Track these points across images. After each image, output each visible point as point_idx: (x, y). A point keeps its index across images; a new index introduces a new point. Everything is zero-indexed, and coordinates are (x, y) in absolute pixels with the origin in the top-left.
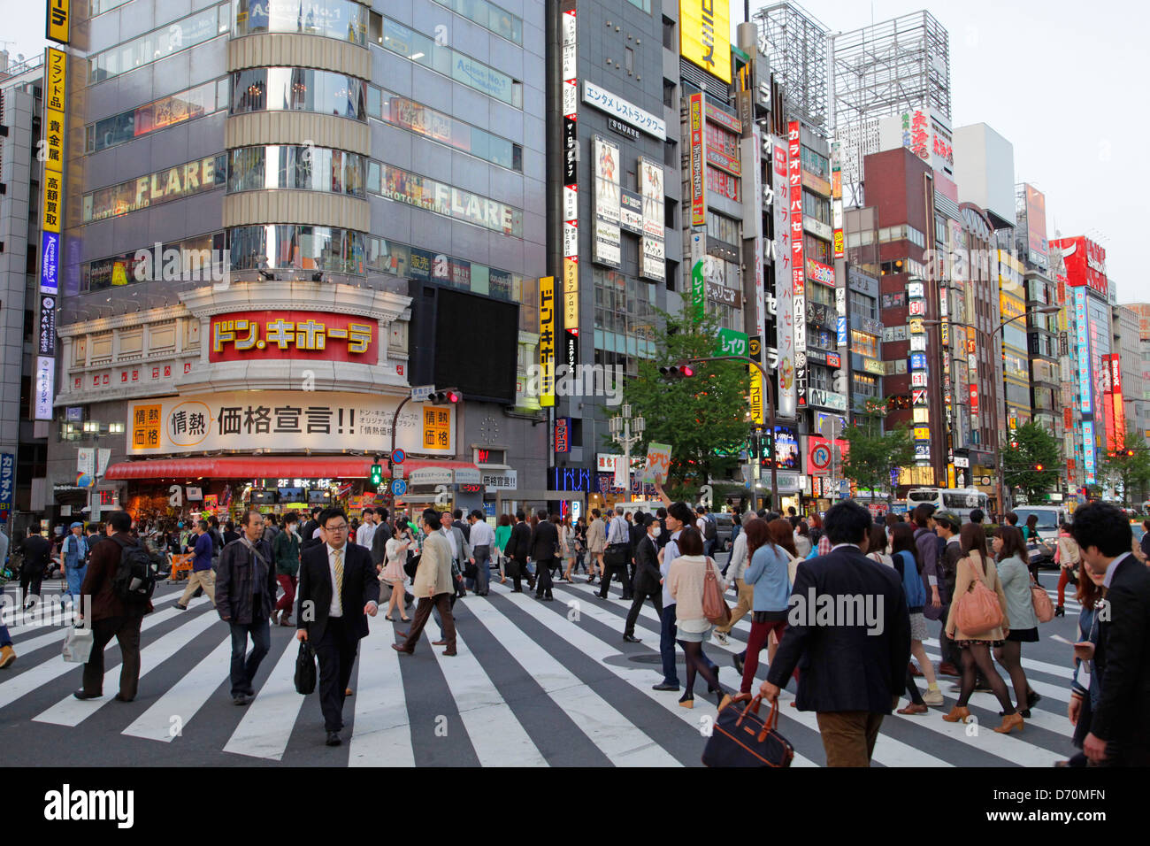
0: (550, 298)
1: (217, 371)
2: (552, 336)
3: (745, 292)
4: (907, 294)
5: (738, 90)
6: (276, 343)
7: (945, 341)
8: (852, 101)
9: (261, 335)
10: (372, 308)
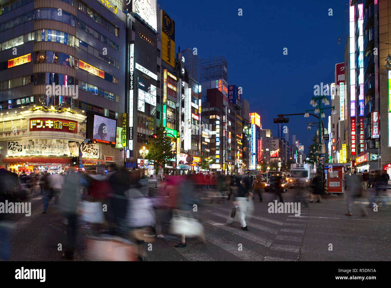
0: (125, 119)
1: (32, 134)
2: (126, 128)
3: (176, 120)
4: (216, 123)
5: (176, 69)
6: (48, 127)
8: (205, 76)
9: (44, 124)
10: (75, 119)
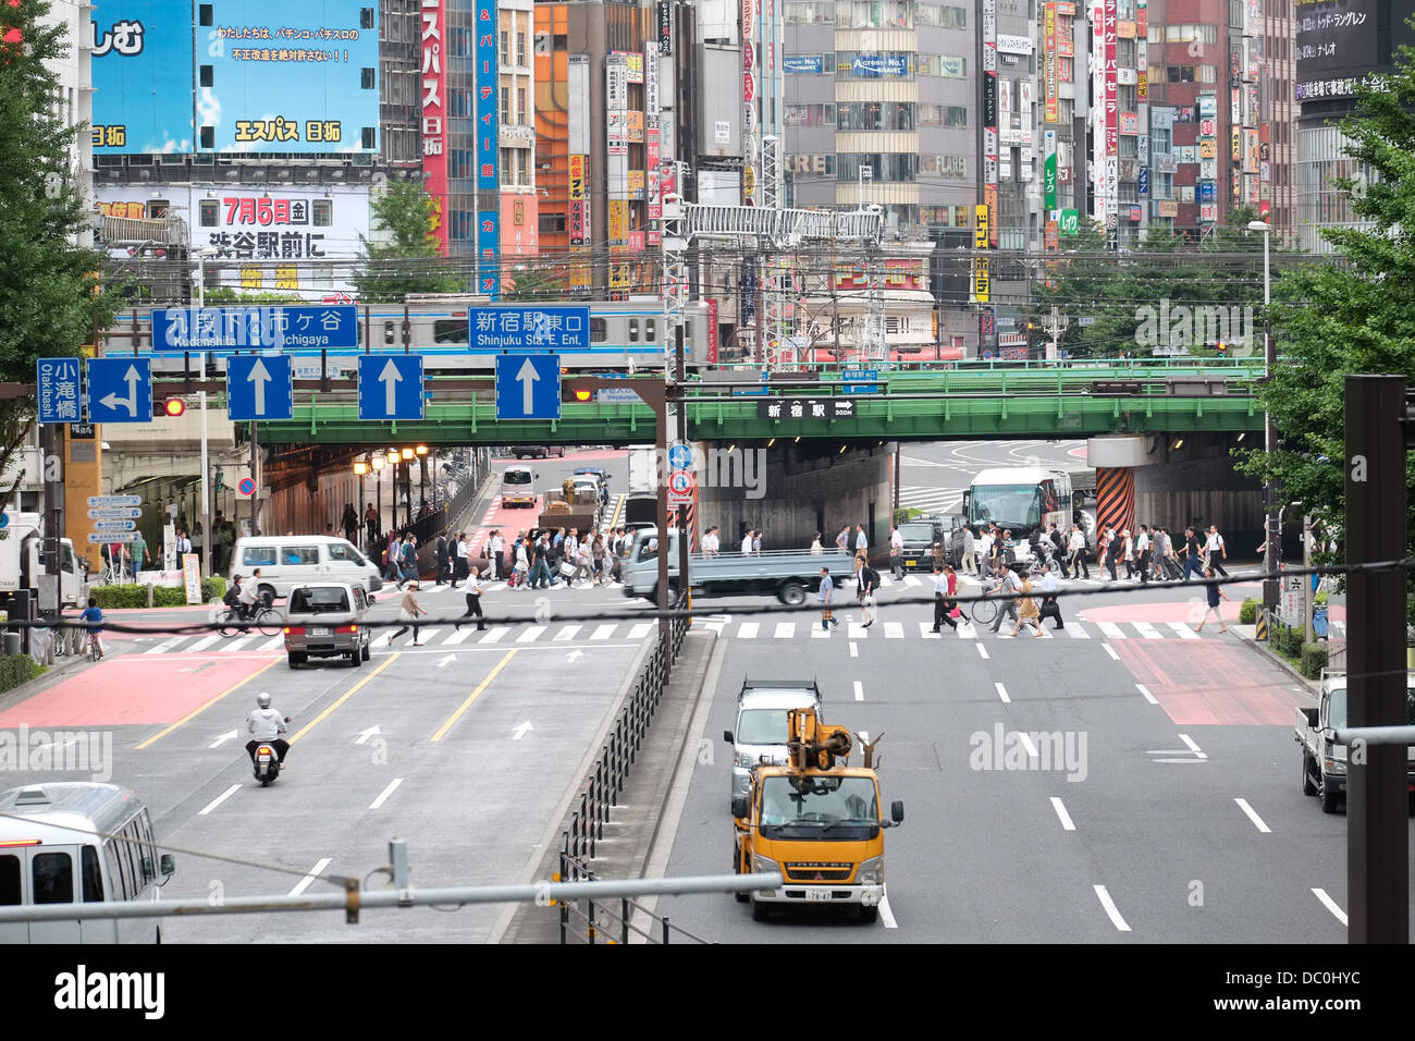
4: (1198, 108)
7: (1236, 155)
